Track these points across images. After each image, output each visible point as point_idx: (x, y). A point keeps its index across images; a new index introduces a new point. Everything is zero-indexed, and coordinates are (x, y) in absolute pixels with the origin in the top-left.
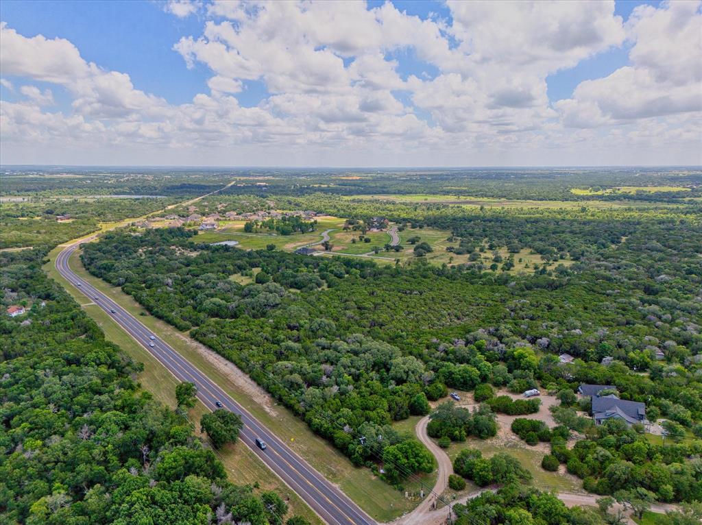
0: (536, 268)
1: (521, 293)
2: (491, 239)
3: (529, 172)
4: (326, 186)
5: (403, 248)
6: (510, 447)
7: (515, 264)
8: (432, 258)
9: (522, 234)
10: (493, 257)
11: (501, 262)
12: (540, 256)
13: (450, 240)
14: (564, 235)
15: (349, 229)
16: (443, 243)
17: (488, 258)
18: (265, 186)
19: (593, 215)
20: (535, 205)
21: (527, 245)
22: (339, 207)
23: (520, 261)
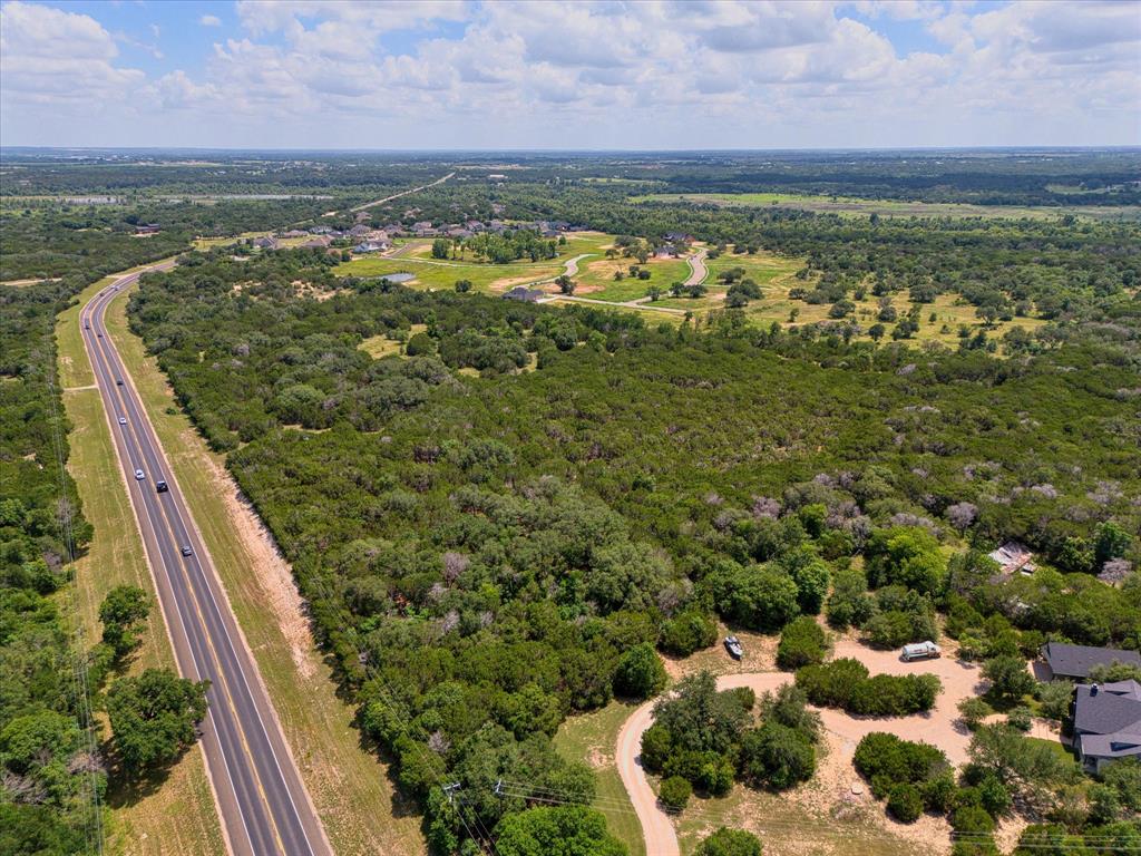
0: (964, 334)
1: (924, 390)
2: (880, 276)
3: (971, 155)
4: (605, 180)
5: (706, 291)
6: (845, 819)
7: (920, 326)
8: (758, 311)
9: (944, 265)
10: (879, 311)
11: (892, 320)
12: (976, 308)
13: (801, 275)
14: (1025, 269)
15: (618, 253)
16: (787, 281)
17: (869, 313)
18: (503, 181)
19: (1085, 231)
20: (977, 212)
21: (949, 286)
22: (616, 216)
23: (933, 319)
